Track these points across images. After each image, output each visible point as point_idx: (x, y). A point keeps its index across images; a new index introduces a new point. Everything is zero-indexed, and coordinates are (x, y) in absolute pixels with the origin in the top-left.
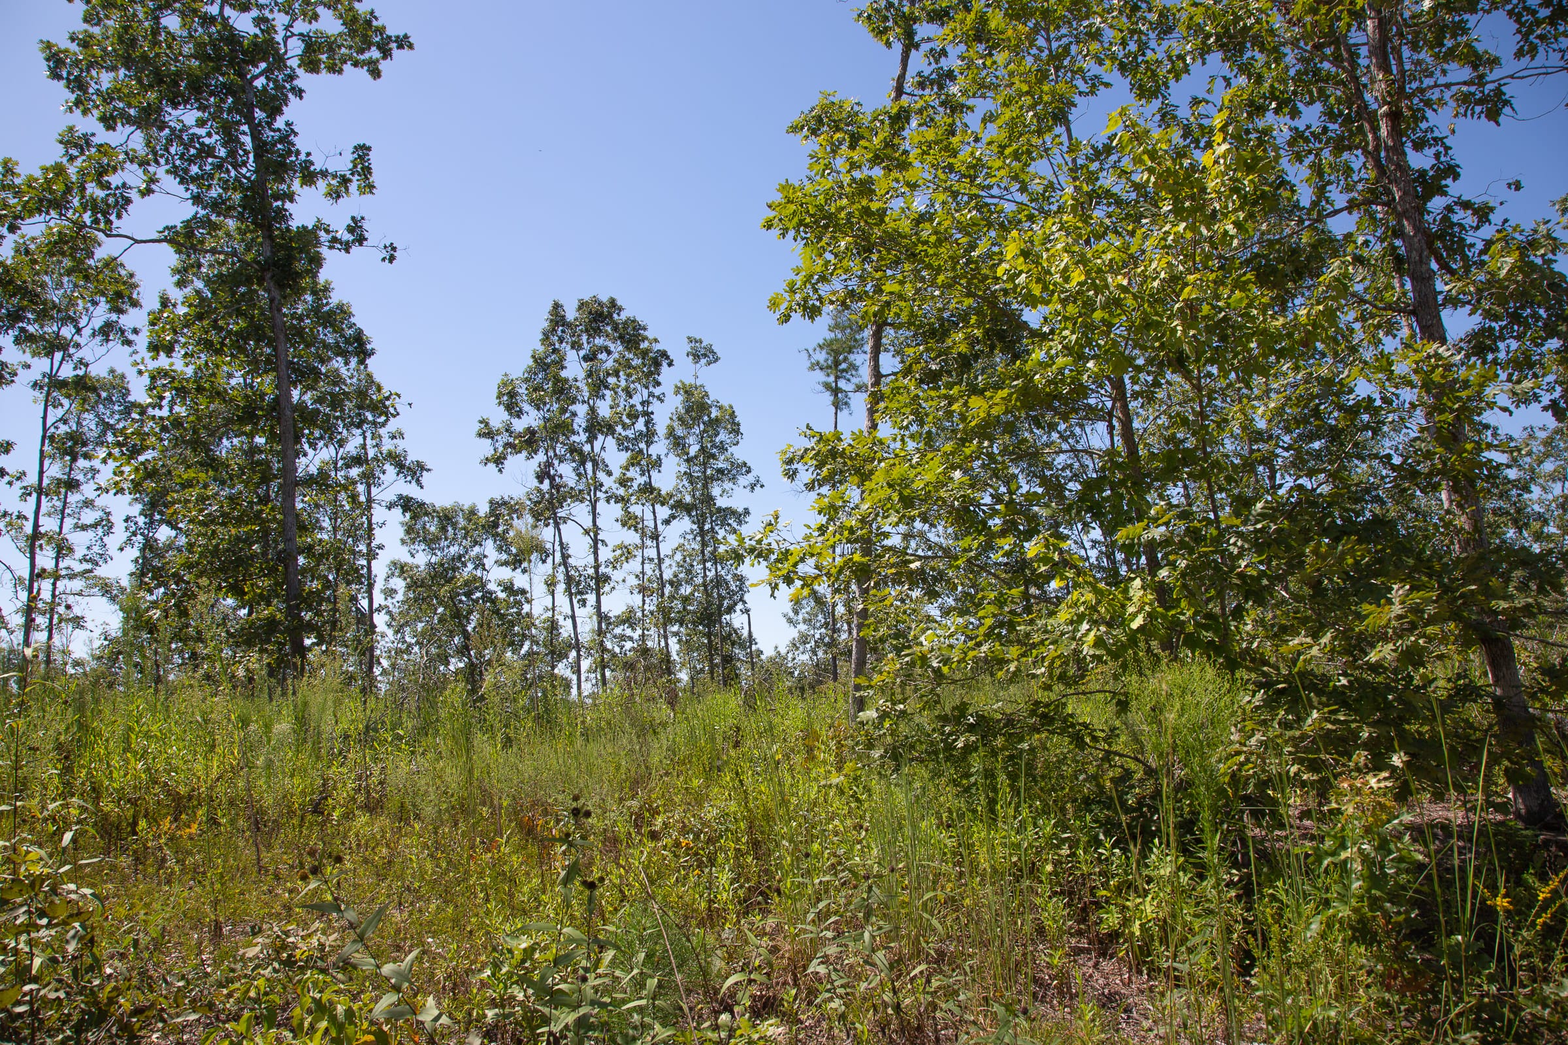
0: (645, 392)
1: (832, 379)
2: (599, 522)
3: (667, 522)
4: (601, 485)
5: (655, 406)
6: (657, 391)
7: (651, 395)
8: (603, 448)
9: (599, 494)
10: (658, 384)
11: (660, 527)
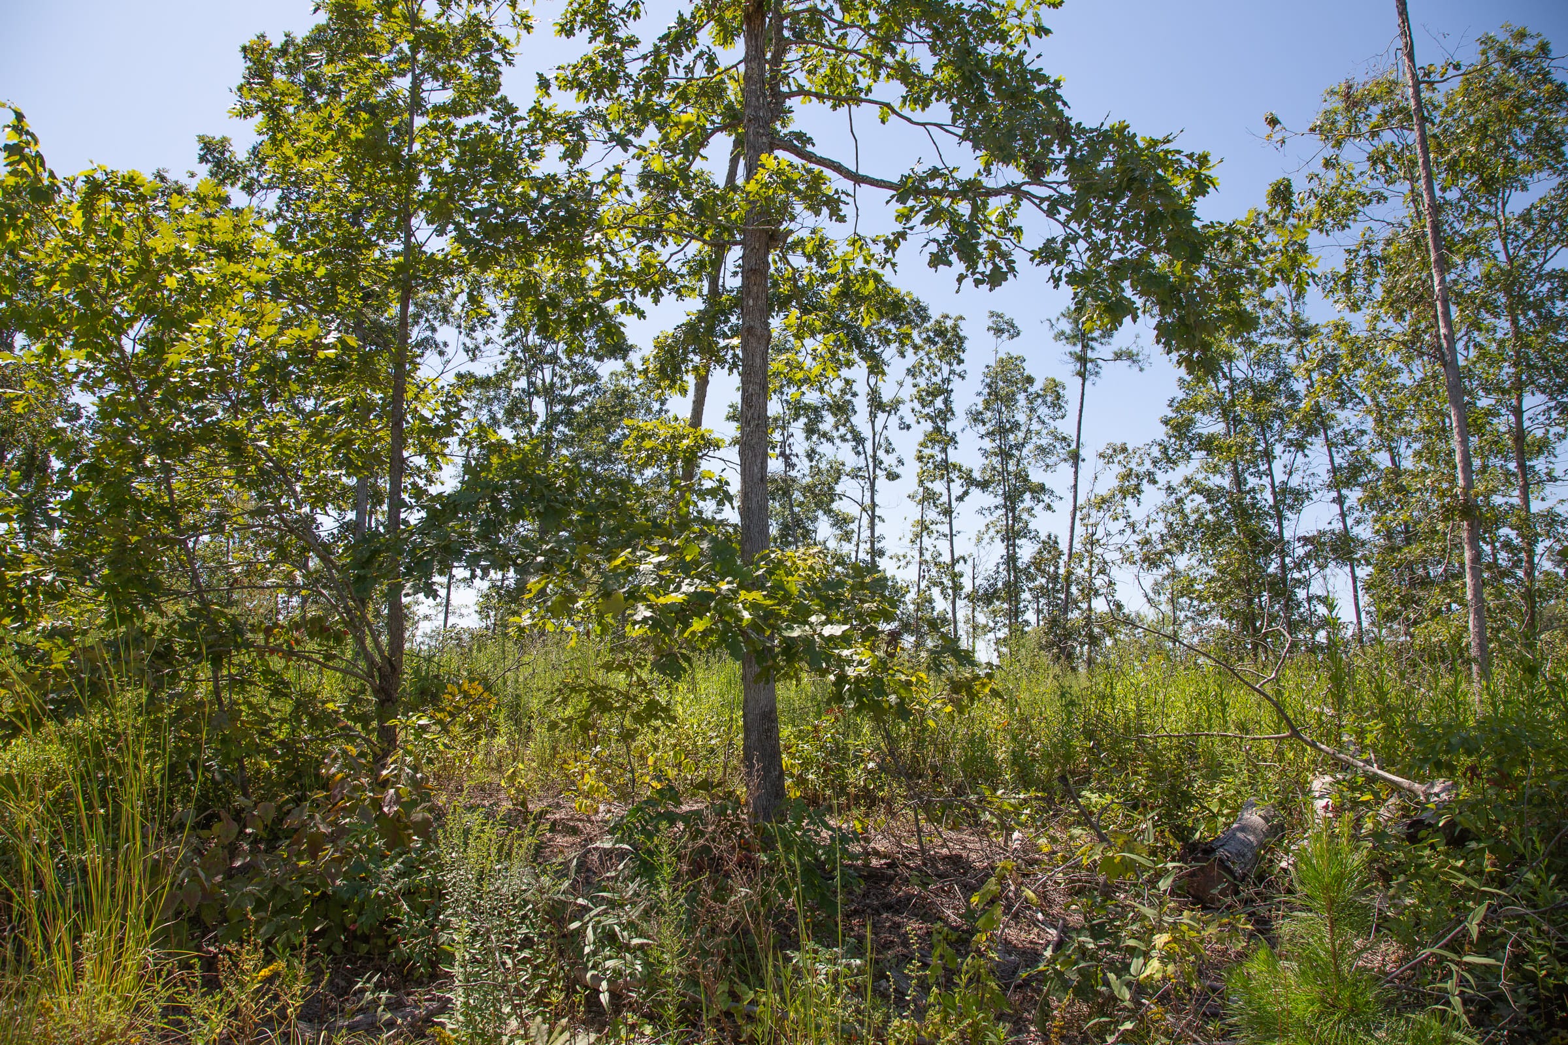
0: (946, 369)
1: (1078, 348)
2: (877, 500)
3: (960, 499)
4: (881, 462)
5: (956, 384)
6: (958, 369)
7: (952, 372)
8: (885, 427)
9: (878, 471)
10: (960, 361)
11: (954, 504)
